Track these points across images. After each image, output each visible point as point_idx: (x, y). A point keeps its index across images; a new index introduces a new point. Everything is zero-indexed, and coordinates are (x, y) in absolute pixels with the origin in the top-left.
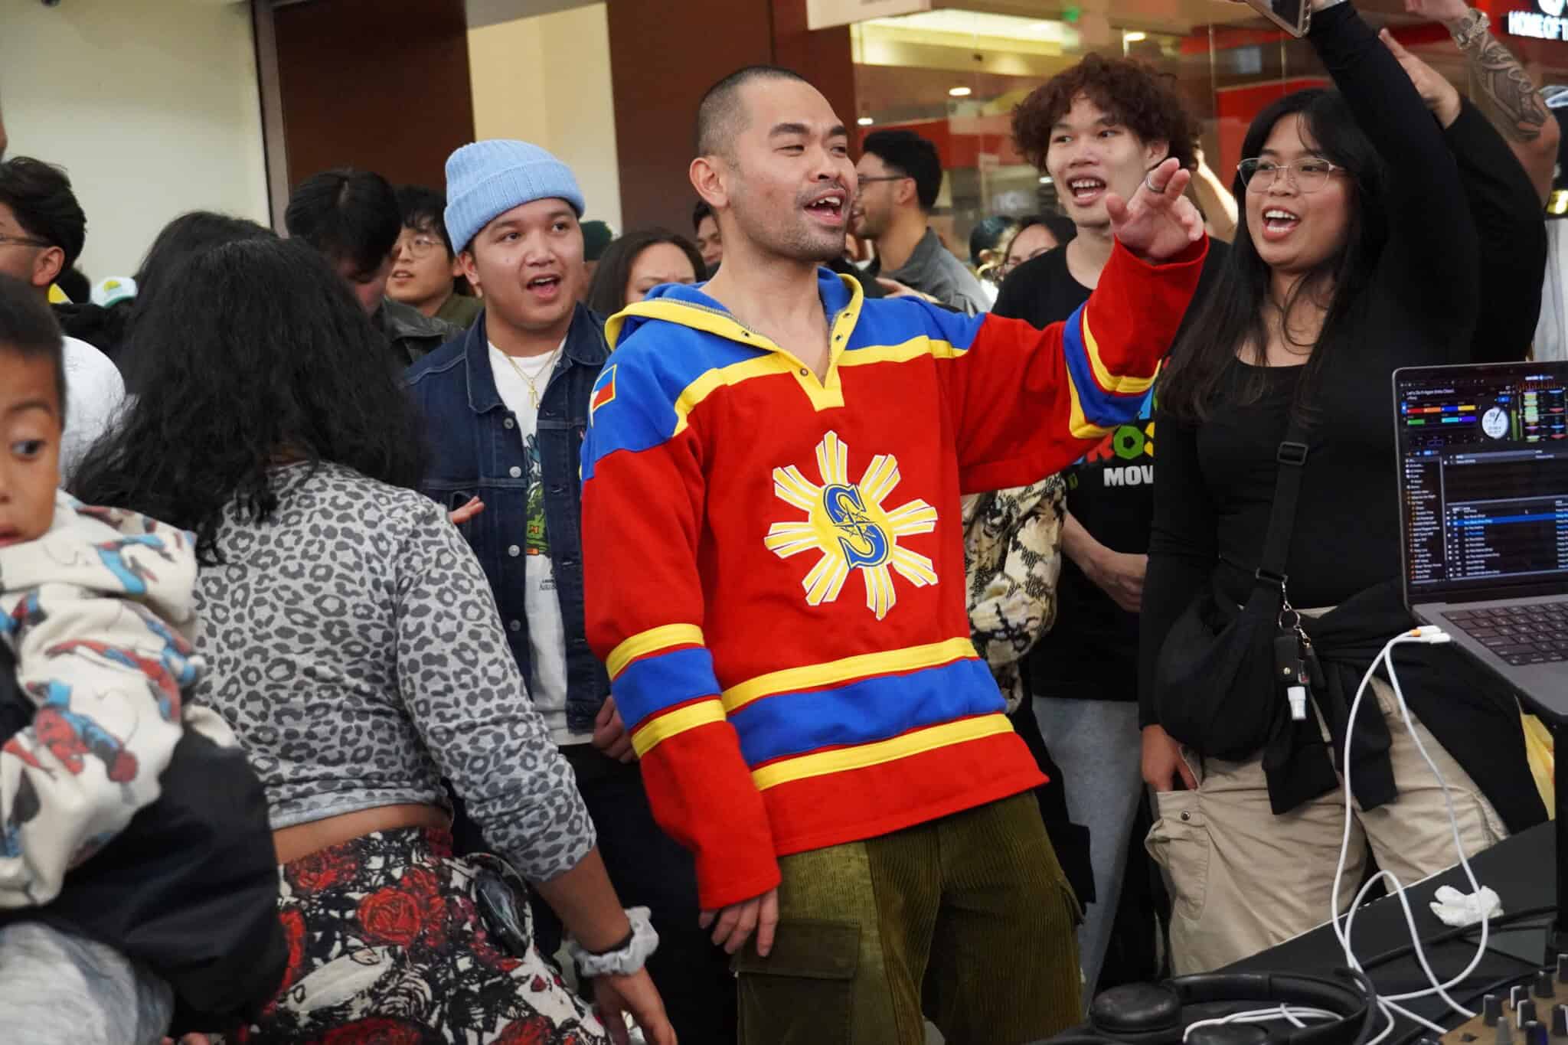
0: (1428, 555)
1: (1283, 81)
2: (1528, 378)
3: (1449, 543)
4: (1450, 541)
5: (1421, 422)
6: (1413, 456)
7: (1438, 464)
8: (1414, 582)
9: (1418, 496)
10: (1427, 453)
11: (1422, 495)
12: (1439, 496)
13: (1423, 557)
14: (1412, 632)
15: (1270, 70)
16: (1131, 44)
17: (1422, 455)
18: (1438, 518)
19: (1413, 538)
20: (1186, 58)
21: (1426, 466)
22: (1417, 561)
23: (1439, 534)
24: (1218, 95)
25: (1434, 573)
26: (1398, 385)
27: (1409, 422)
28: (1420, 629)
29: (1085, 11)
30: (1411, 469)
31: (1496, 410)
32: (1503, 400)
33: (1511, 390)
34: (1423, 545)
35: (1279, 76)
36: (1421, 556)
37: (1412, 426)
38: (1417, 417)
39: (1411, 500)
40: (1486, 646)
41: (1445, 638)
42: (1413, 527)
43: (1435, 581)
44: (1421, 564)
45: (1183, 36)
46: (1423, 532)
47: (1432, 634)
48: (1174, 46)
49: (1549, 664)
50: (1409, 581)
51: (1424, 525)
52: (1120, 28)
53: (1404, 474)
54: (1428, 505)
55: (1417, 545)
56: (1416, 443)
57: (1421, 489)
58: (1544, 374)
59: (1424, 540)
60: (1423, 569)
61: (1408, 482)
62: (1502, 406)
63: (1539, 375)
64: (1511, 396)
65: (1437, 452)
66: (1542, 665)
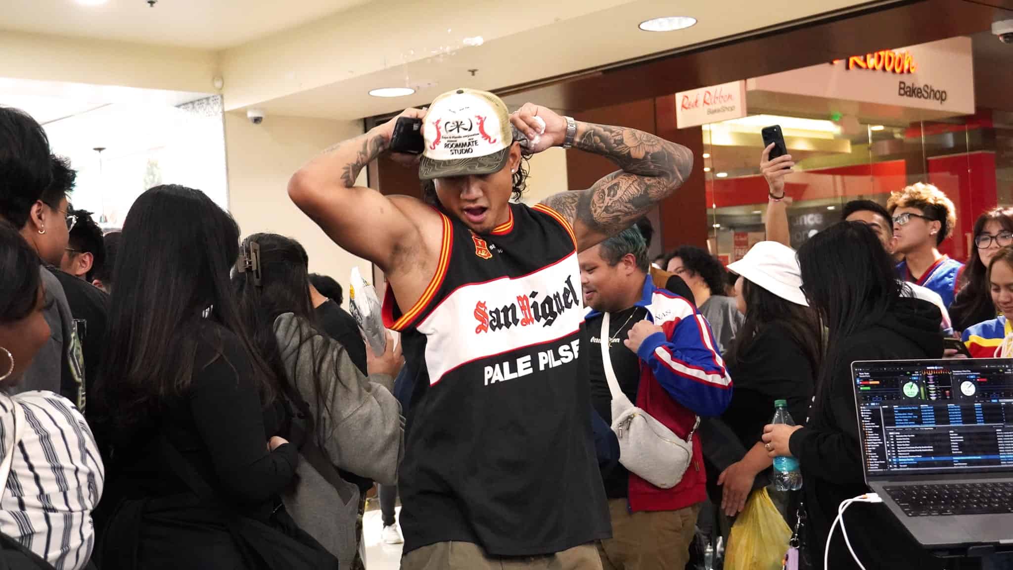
0: (877, 457)
1: (968, 153)
2: (928, 368)
3: (888, 449)
4: (888, 448)
5: (869, 388)
6: (864, 405)
7: (879, 410)
8: (869, 470)
9: (869, 426)
10: (873, 404)
11: (871, 425)
12: (881, 425)
13: (874, 457)
14: (862, 496)
15: (959, 147)
16: (873, 132)
17: (870, 405)
18: (881, 437)
19: (868, 447)
20: (909, 140)
21: (873, 410)
22: (871, 459)
23: (882, 446)
24: (927, 162)
25: (881, 466)
26: (854, 371)
27: (861, 388)
28: (868, 495)
29: (845, 115)
30: (864, 411)
31: (911, 383)
32: (915, 378)
33: (919, 373)
34: (873, 451)
35: (966, 151)
36: (872, 457)
37: (863, 390)
38: (866, 385)
39: (865, 428)
40: (899, 505)
41: (879, 500)
42: (867, 441)
43: (882, 470)
44: (873, 461)
45: (906, 128)
46: (873, 444)
47: (873, 498)
48: (901, 133)
49: (930, 517)
50: (867, 469)
51: (873, 441)
52: (867, 124)
53: (860, 415)
54: (875, 430)
55: (870, 451)
56: (866, 399)
57: (870, 423)
58: (938, 366)
59: (874, 448)
60: (874, 464)
61: (863, 418)
62: (914, 381)
63: (934, 366)
64: (919, 376)
65: (878, 404)
66: (925, 517)
